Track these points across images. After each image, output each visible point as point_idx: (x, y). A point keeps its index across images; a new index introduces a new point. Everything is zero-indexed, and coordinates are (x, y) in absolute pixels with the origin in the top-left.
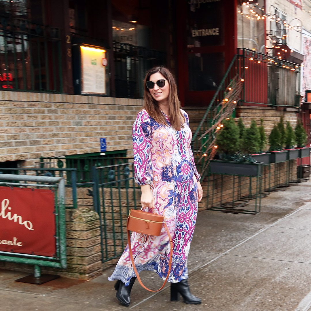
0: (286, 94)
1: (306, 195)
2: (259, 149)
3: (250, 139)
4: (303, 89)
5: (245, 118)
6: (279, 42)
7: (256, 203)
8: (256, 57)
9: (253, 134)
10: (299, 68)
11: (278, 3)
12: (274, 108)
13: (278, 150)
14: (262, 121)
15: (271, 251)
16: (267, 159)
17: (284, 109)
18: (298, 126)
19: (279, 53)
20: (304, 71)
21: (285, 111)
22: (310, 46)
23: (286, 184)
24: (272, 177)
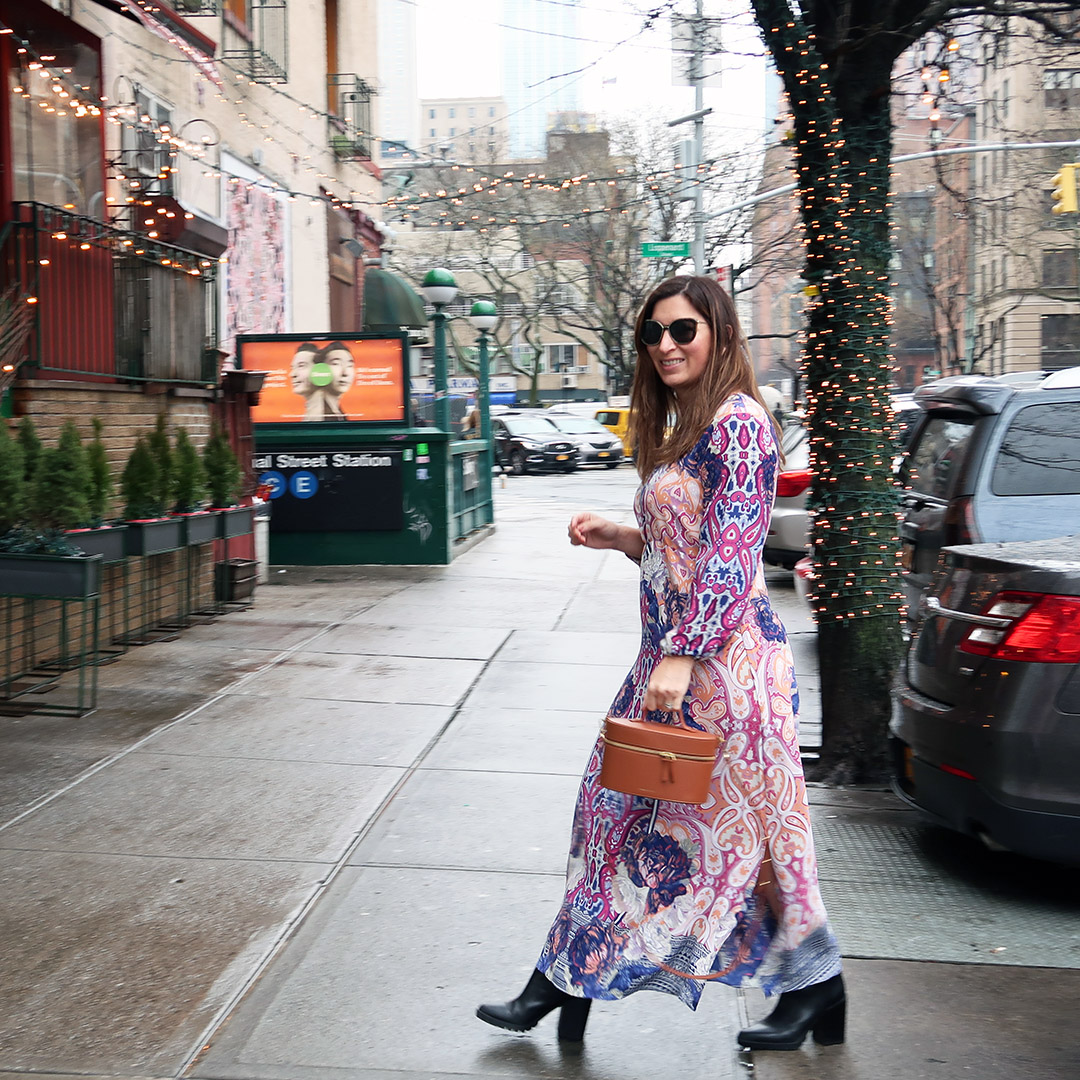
0: (173, 346)
1: (239, 652)
2: (89, 514)
3: (60, 484)
4: (230, 330)
5: (46, 416)
6: (149, 186)
7: (82, 683)
8: (75, 233)
9: (67, 467)
10: (214, 269)
11: (145, 71)
12: (137, 388)
13: (151, 517)
14: (97, 426)
15: (129, 829)
16: (116, 543)
17: (168, 391)
18: (214, 444)
19: (149, 222)
20: (229, 277)
21: (171, 395)
22: (247, 203)
23: (179, 620)
24: (135, 601)
